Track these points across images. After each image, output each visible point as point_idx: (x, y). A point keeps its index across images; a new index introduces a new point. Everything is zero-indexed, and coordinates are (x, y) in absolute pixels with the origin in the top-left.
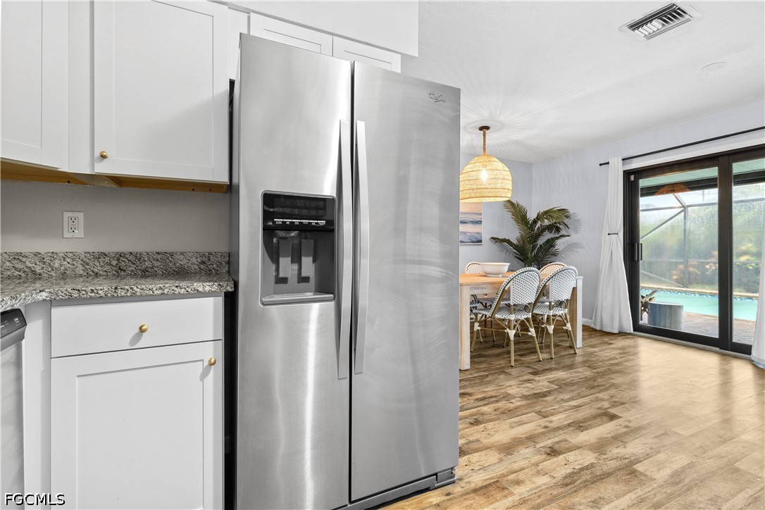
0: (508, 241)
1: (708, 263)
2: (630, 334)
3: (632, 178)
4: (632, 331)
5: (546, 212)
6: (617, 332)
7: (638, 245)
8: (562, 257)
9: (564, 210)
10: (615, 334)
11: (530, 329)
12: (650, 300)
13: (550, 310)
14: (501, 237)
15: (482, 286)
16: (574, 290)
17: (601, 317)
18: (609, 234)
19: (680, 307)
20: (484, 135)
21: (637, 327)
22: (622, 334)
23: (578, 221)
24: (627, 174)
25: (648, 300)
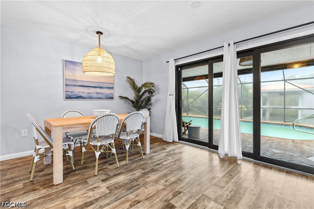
0: (126, 98)
1: (218, 107)
2: (177, 142)
3: (179, 69)
4: (178, 141)
5: (145, 84)
6: (171, 141)
7: (181, 100)
8: (154, 106)
9: (153, 83)
10: (171, 143)
11: (112, 149)
12: (190, 124)
13: (127, 136)
14: (124, 96)
15: (75, 126)
16: (145, 124)
17: (166, 135)
18: (170, 95)
19: (199, 128)
20: (99, 37)
21: (180, 138)
22: (174, 142)
23: (159, 89)
24: (177, 67)
25: (188, 124)
